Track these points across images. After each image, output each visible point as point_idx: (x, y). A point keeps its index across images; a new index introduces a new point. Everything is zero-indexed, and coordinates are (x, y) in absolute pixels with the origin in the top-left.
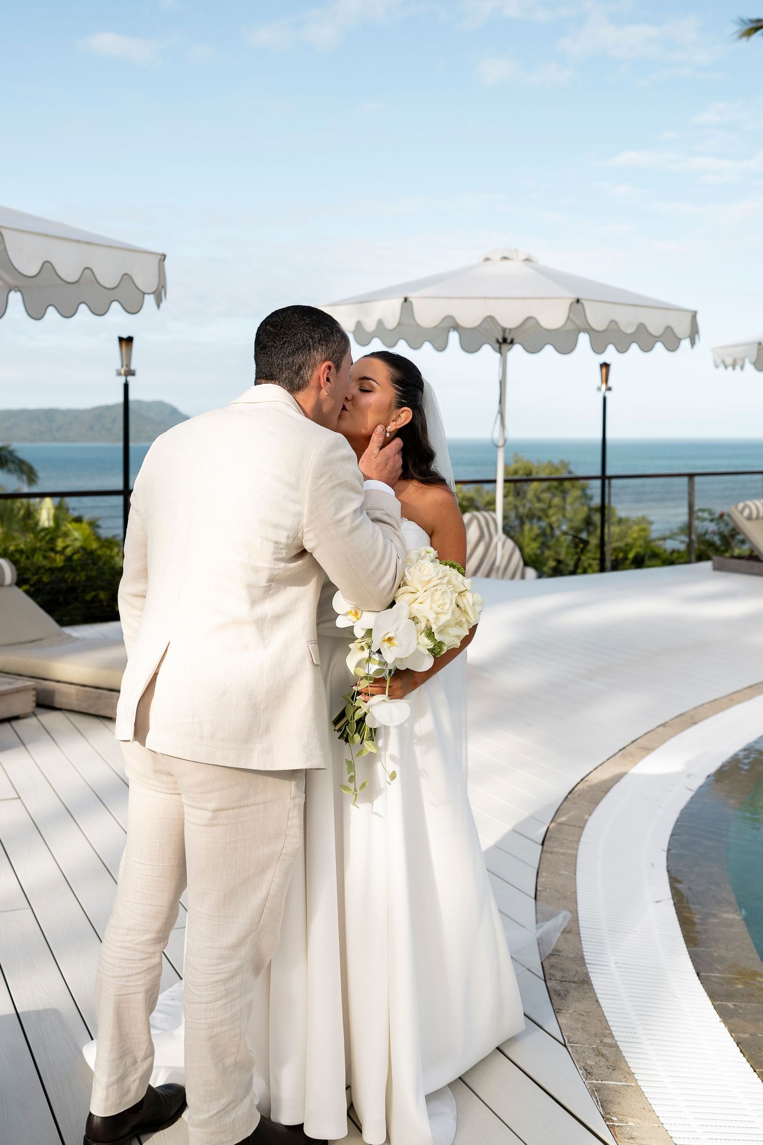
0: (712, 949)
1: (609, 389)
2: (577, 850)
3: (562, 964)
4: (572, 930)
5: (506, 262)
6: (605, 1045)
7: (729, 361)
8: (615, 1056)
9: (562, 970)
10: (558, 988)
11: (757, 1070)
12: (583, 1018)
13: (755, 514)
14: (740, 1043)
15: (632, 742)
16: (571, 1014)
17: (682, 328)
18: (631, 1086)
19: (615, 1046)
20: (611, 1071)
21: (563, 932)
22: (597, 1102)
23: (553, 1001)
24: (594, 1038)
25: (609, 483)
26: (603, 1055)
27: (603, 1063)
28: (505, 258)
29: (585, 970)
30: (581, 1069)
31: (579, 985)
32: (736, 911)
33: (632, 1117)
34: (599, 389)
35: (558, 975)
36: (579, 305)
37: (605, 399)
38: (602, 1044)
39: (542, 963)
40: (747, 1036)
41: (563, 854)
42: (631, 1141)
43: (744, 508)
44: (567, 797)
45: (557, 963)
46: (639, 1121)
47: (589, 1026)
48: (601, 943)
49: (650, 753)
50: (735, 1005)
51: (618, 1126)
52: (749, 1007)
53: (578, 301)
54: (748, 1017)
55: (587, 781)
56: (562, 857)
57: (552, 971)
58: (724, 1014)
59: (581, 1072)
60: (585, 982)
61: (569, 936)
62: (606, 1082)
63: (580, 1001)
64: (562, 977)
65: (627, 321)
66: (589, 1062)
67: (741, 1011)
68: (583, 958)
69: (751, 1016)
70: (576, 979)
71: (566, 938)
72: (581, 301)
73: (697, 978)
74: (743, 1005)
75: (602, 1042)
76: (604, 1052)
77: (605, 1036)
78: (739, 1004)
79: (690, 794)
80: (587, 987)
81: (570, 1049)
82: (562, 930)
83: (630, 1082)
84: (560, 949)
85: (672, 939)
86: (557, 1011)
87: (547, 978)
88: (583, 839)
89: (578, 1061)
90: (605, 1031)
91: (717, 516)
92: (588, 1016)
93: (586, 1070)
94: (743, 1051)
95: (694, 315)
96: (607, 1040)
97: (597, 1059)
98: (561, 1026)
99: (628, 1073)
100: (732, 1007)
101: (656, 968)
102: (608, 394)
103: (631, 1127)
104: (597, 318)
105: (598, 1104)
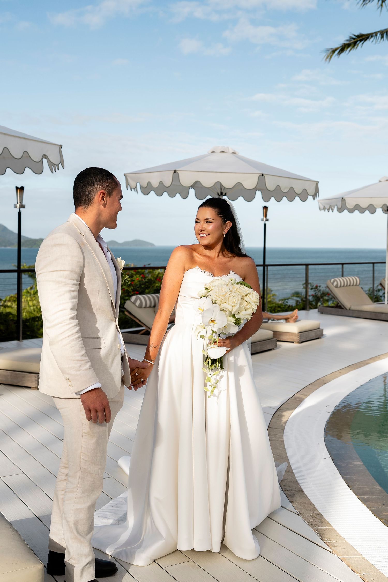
0: (353, 477)
1: (267, 220)
2: (283, 438)
3: (289, 484)
4: (289, 470)
5: (223, 154)
6: (315, 514)
7: (327, 207)
8: (321, 518)
9: (289, 487)
10: (290, 493)
11: (381, 521)
12: (303, 504)
13: (339, 285)
14: (372, 511)
15: (298, 392)
16: (298, 503)
17: (311, 190)
18: (330, 528)
19: (319, 514)
20: (321, 523)
21: (285, 472)
22: (318, 534)
23: (289, 498)
24: (310, 511)
25: (267, 268)
26: (315, 518)
27: (316, 520)
28: (223, 152)
29: (299, 486)
30: (308, 523)
31: (298, 492)
32: (360, 461)
33: (334, 539)
34: (262, 220)
35: (288, 489)
36: (263, 177)
37: (265, 225)
38: (314, 514)
39: (279, 484)
40: (374, 508)
41: (277, 440)
42: (336, 547)
43: (334, 282)
44: (273, 417)
45: (286, 484)
46: (337, 540)
47: (307, 507)
48: (304, 476)
49: (307, 397)
50: (367, 497)
51: (329, 542)
52: (373, 498)
53: (263, 175)
54: (373, 501)
55: (280, 409)
56: (277, 442)
57: (285, 487)
58: (364, 501)
59: (308, 524)
60: (300, 491)
61: (289, 473)
62: (319, 527)
63: (300, 498)
64: (290, 489)
65: (285, 185)
66: (310, 520)
67: (370, 499)
68: (297, 482)
69: (375, 501)
70: (296, 490)
71: (288, 474)
72: (264, 175)
73: (349, 488)
74: (370, 497)
75: (314, 513)
76: (316, 516)
77: (315, 511)
78: (369, 496)
79: (329, 415)
80: (302, 493)
81: (301, 516)
82: (285, 471)
83: (330, 527)
84: (286, 478)
85: (334, 473)
86: (292, 502)
87: (284, 490)
88: (284, 434)
89: (306, 520)
90: (314, 509)
91: (314, 287)
92: (305, 503)
93: (310, 523)
94: (374, 514)
95: (317, 183)
96: (315, 512)
97: (314, 519)
98: (295, 508)
99: (328, 523)
100: (366, 498)
101: (330, 485)
102: (267, 222)
103: (334, 542)
104: (270, 184)
105: (318, 535)
